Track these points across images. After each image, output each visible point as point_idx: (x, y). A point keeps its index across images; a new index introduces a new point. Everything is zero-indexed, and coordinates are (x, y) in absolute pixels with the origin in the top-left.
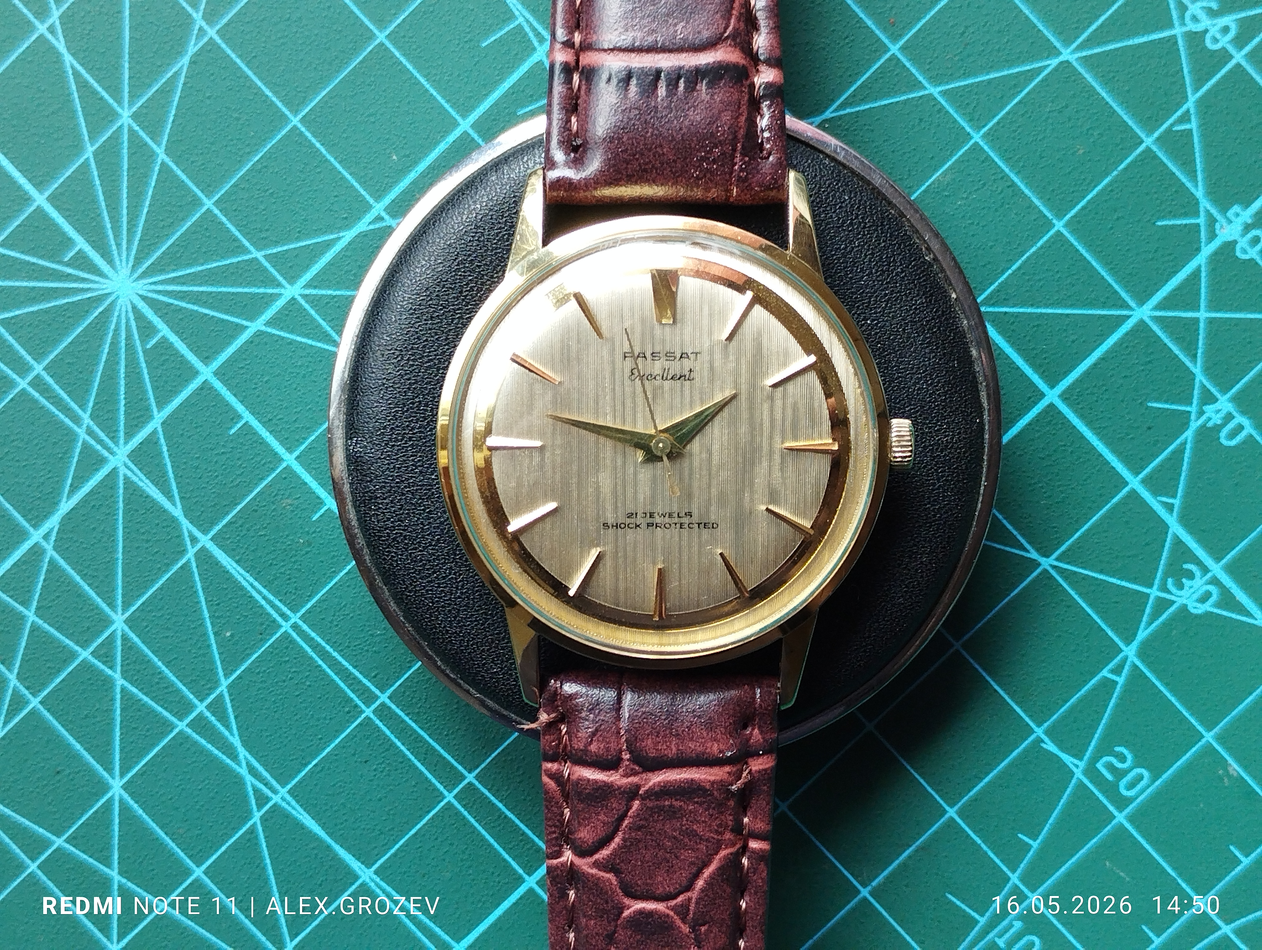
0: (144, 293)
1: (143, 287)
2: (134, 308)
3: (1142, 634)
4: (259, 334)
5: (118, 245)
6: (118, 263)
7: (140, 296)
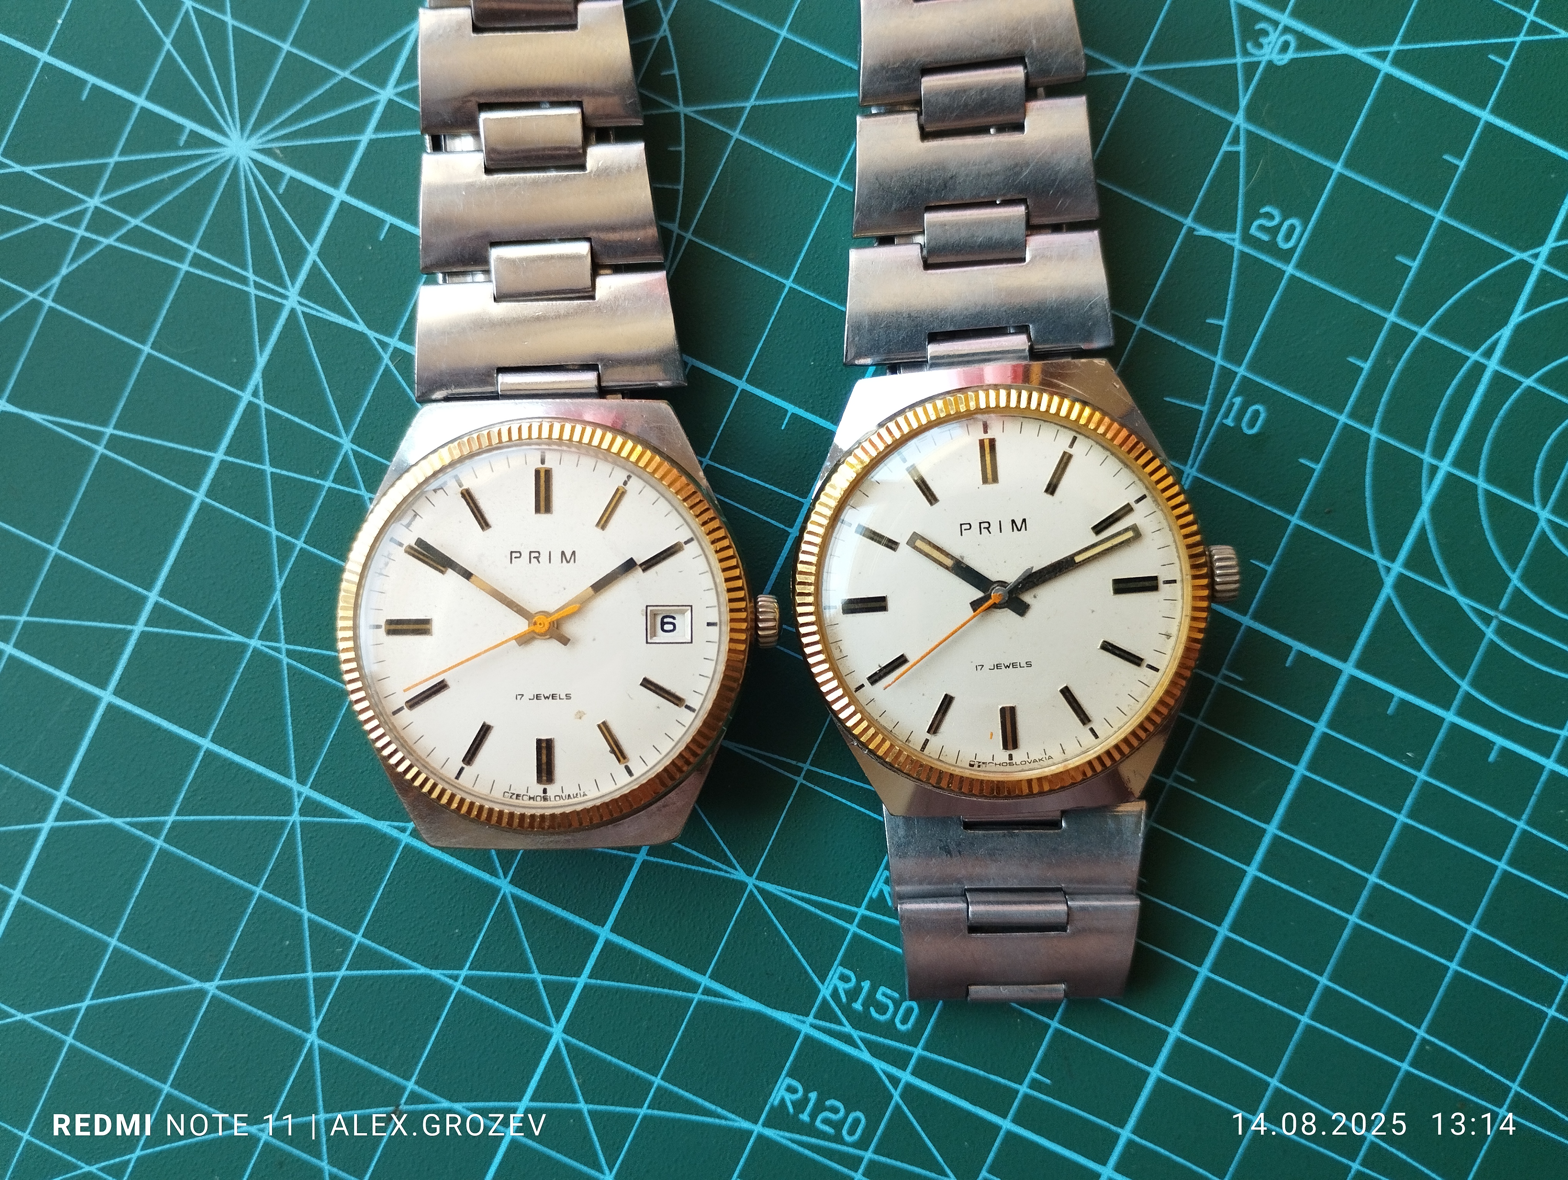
0: (261, 147)
1: (255, 142)
2: (255, 162)
3: (1243, 102)
4: (372, 143)
5: (222, 114)
6: (227, 129)
7: (258, 150)
